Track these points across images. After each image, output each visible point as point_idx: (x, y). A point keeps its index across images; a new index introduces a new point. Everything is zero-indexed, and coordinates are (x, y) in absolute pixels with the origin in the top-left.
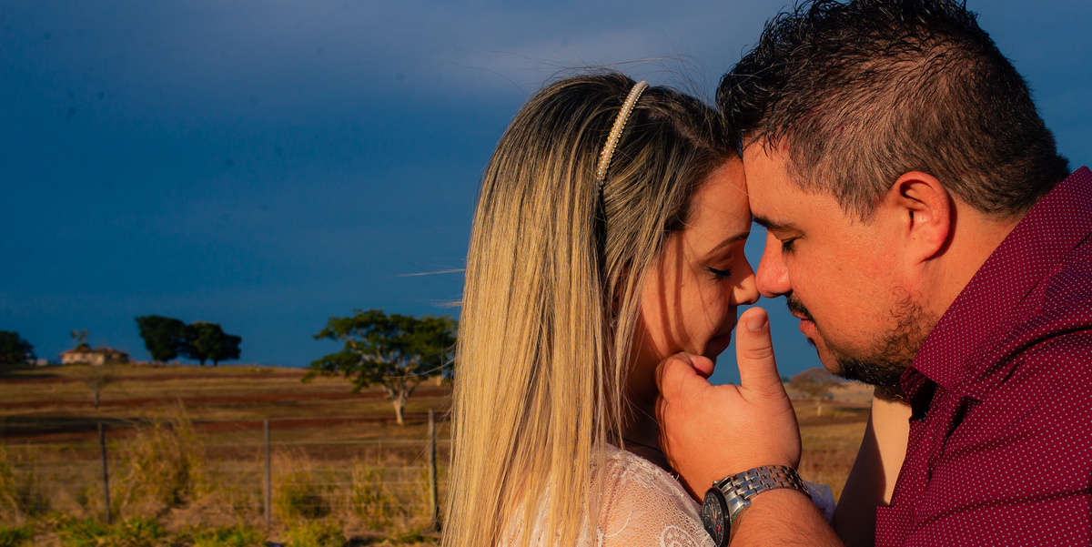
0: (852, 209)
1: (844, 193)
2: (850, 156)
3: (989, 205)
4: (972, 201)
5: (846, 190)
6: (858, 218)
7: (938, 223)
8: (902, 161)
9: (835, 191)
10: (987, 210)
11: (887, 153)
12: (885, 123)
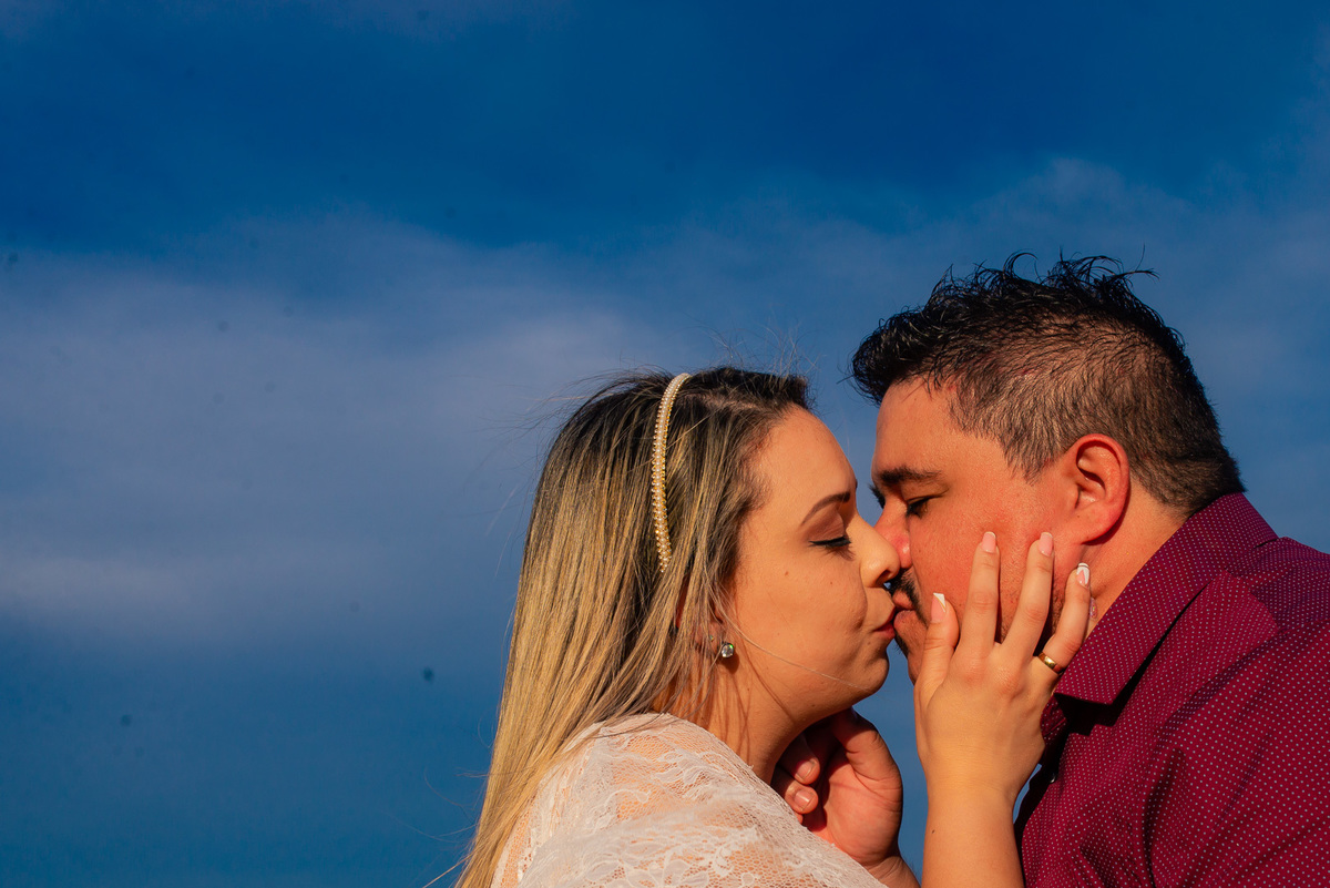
0: (1018, 461)
1: (1013, 443)
2: (1029, 402)
3: (1168, 496)
4: (1151, 488)
5: (1016, 437)
6: (1021, 474)
7: (1112, 501)
8: (1084, 421)
9: (1002, 438)
10: (1165, 501)
11: (1070, 408)
12: (1074, 375)
